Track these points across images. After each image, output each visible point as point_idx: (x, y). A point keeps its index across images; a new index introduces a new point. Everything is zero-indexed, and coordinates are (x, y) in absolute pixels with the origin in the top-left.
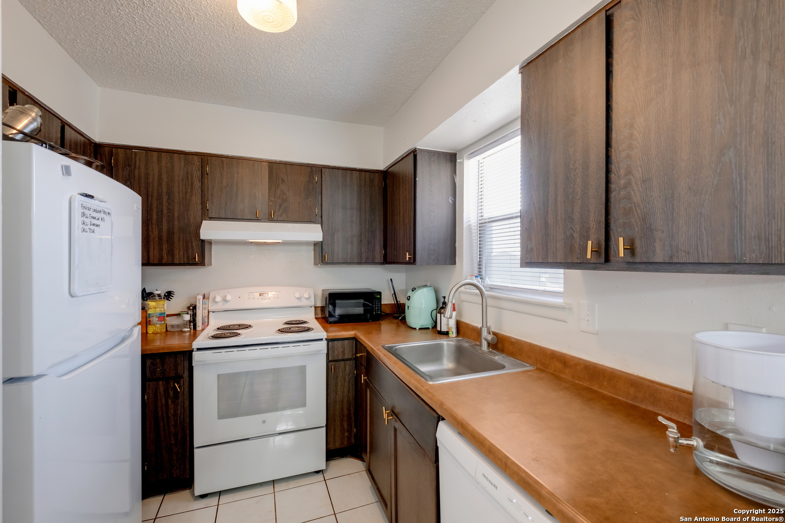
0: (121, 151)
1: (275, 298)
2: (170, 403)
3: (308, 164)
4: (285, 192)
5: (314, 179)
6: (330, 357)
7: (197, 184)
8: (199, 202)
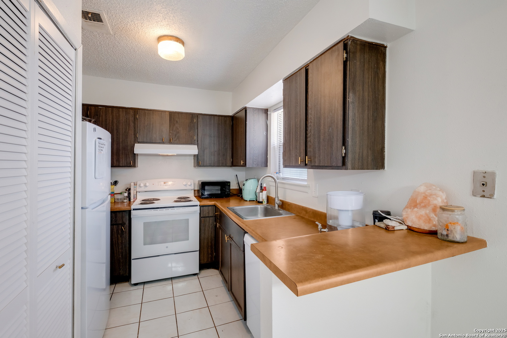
0: (93, 108)
1: (172, 185)
2: (119, 237)
3: (190, 113)
4: (178, 128)
5: (194, 121)
6: (201, 215)
7: (132, 124)
8: (133, 134)
